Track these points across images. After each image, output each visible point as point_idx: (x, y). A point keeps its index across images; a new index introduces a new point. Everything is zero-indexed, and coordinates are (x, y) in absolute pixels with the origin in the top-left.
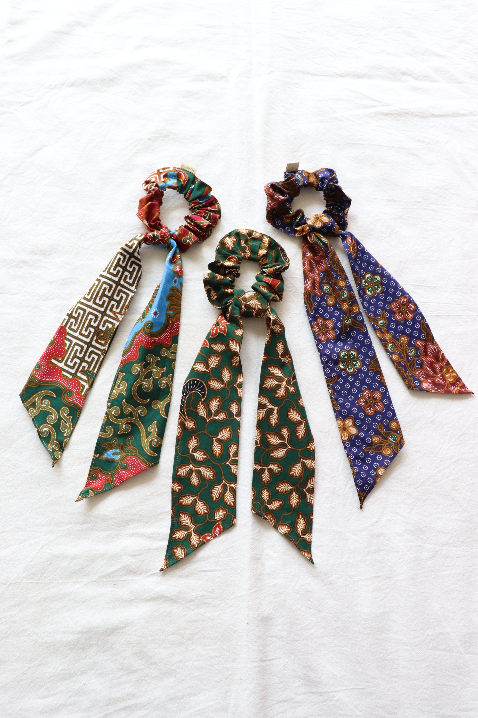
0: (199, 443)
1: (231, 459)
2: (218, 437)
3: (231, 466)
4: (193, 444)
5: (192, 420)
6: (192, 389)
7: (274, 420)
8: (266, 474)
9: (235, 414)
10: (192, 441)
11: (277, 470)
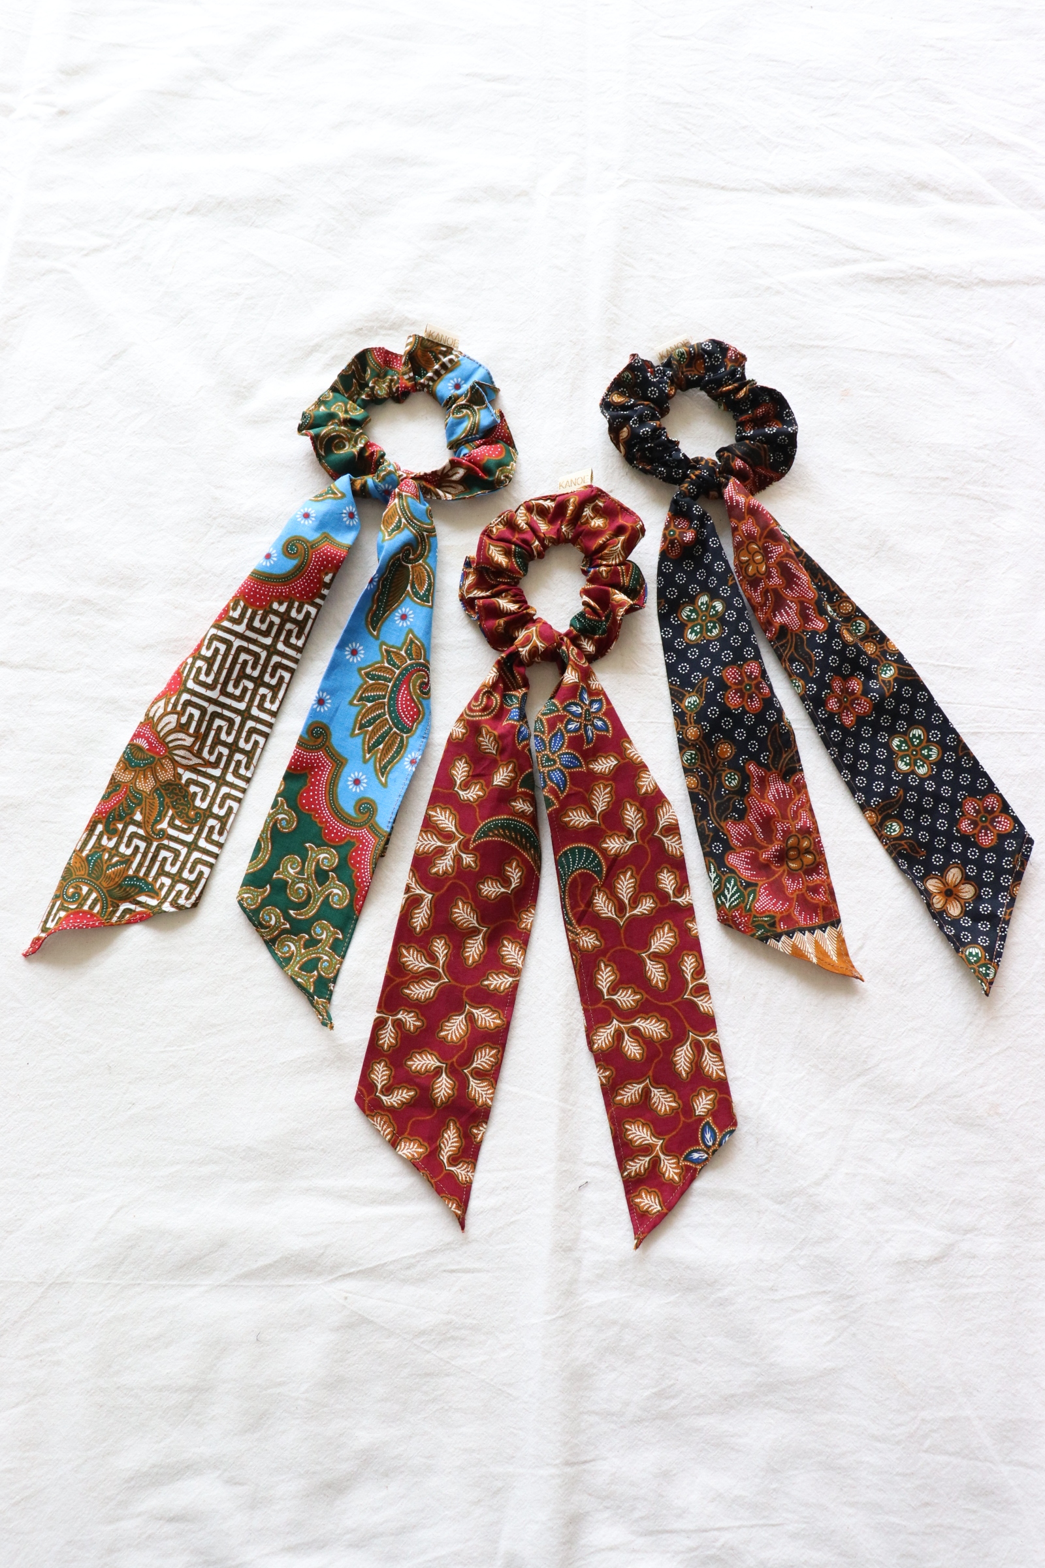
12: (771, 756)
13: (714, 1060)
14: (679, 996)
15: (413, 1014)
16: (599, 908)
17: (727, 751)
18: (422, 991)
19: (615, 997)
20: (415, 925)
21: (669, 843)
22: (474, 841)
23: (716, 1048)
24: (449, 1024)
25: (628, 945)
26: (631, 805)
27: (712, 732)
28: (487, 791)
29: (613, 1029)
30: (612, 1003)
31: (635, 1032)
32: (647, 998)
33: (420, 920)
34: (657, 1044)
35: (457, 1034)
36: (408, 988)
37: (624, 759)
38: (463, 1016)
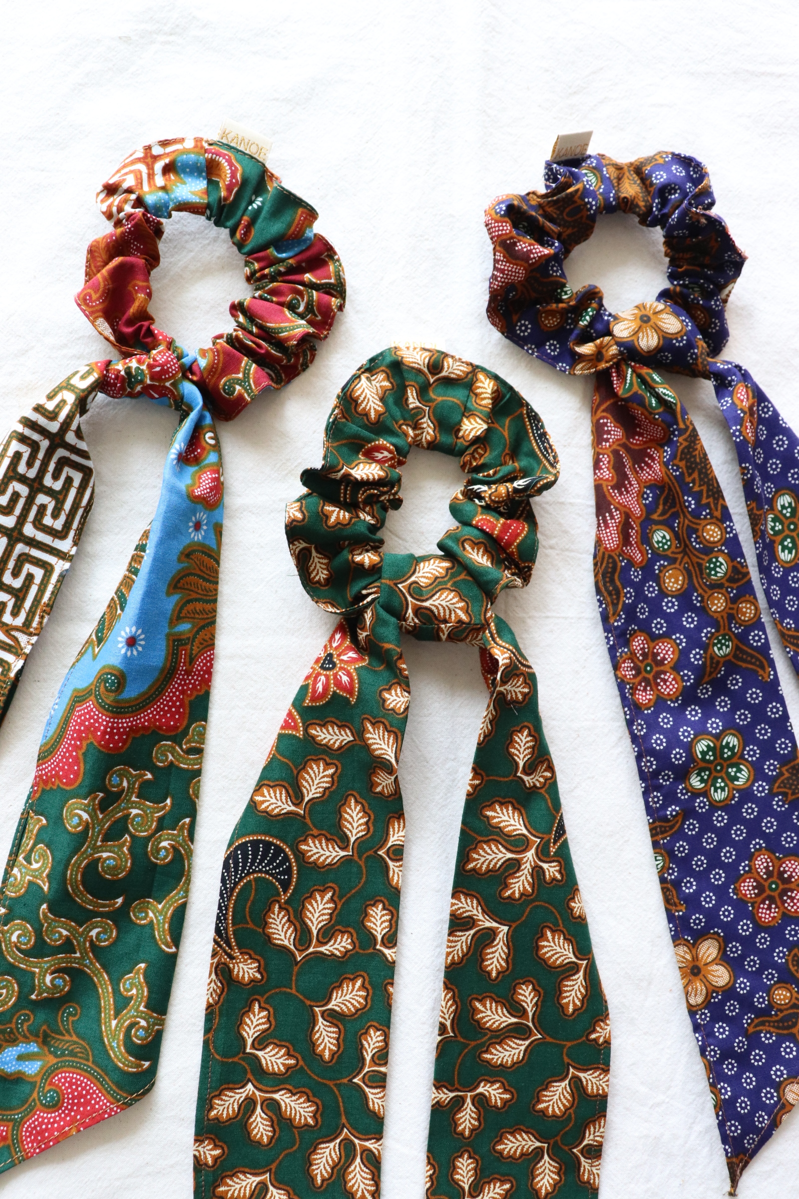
0: (273, 1023)
1: (366, 1070)
2: (330, 1006)
3: (367, 1090)
4: (255, 1023)
5: (251, 958)
6: (250, 867)
7: (496, 962)
8: (468, 1110)
9: (379, 938)
10: (252, 1016)
11: (501, 1099)
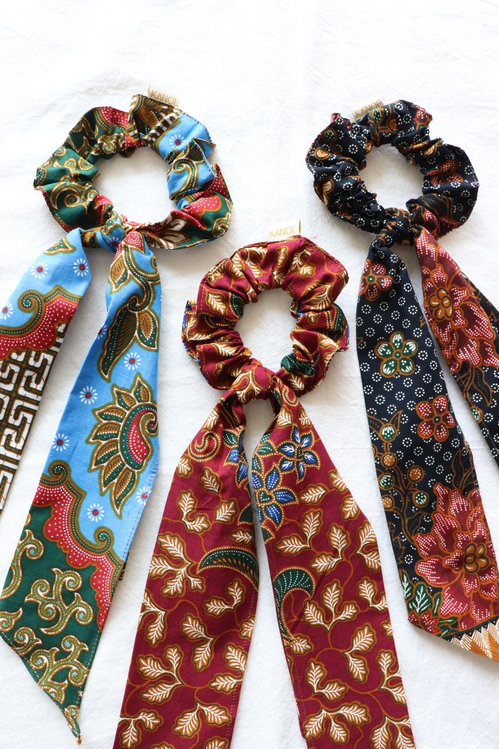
12: (454, 477)
13: (407, 742)
14: (377, 686)
15: (152, 714)
16: (310, 618)
17: (418, 475)
18: (159, 694)
19: (323, 691)
20: (151, 638)
21: (369, 558)
22: (201, 568)
23: (408, 732)
24: (183, 720)
25: (333, 646)
26: (337, 528)
27: (405, 459)
28: (211, 524)
29: (322, 718)
30: (321, 696)
31: (341, 719)
32: (350, 689)
33: (156, 634)
34: (359, 727)
35: (191, 729)
36: (147, 692)
37: (330, 488)
38: (195, 713)
